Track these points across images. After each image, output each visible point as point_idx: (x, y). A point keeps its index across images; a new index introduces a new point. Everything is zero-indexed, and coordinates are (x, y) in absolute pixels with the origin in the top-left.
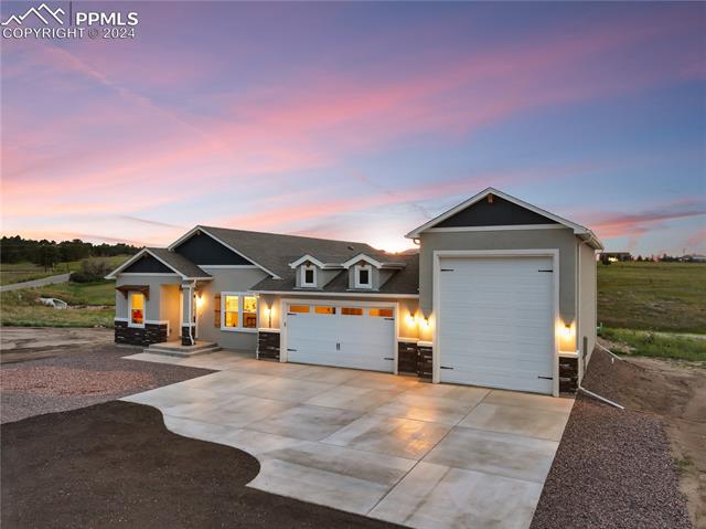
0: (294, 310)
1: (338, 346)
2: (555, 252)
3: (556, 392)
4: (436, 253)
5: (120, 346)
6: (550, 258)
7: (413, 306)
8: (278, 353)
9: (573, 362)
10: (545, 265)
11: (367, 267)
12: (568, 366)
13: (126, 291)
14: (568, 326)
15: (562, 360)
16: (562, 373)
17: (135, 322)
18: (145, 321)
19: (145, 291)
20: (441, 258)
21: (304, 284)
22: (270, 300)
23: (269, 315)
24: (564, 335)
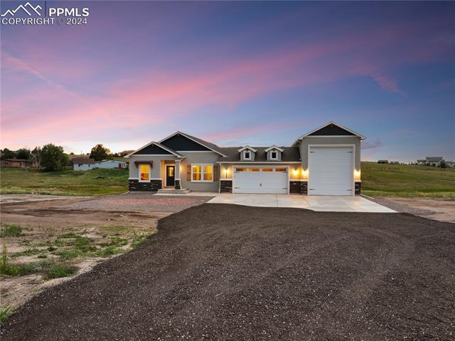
0: (238, 170)
1: (261, 185)
2: (354, 145)
3: (354, 195)
4: (309, 145)
5: (133, 192)
6: (352, 147)
7: (296, 167)
8: (231, 189)
9: (359, 183)
10: (350, 150)
11: (276, 151)
12: (358, 186)
13: (137, 164)
14: (358, 171)
15: (356, 183)
16: (356, 188)
17: (142, 179)
18: (150, 179)
19: (150, 164)
20: (311, 147)
21: (245, 159)
22: (227, 166)
23: (226, 173)
24: (357, 174)
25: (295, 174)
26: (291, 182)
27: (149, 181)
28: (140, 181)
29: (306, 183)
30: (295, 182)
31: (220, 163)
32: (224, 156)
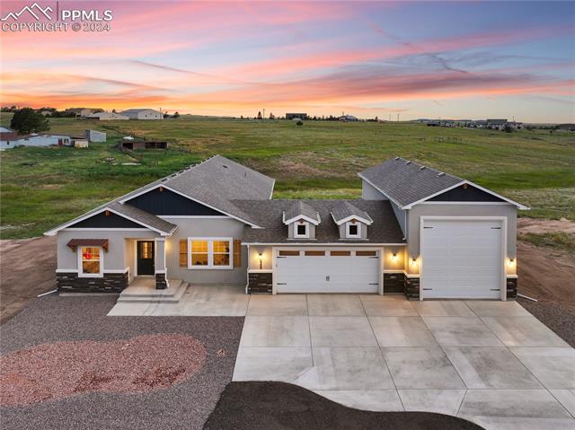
1: (328, 278)
3: (505, 298)
5: (64, 295)
6: (501, 221)
8: (271, 288)
9: (514, 280)
11: (356, 224)
12: (512, 285)
13: (74, 245)
14: (511, 260)
15: (508, 280)
16: (508, 287)
17: (86, 272)
18: (103, 271)
19: (104, 244)
20: (425, 221)
21: (297, 236)
22: (260, 250)
23: (260, 260)
24: (511, 266)
25: (394, 261)
26: (386, 275)
27: (100, 275)
28: (81, 275)
29: (417, 281)
30: (393, 275)
31: (248, 244)
32: (254, 226)
